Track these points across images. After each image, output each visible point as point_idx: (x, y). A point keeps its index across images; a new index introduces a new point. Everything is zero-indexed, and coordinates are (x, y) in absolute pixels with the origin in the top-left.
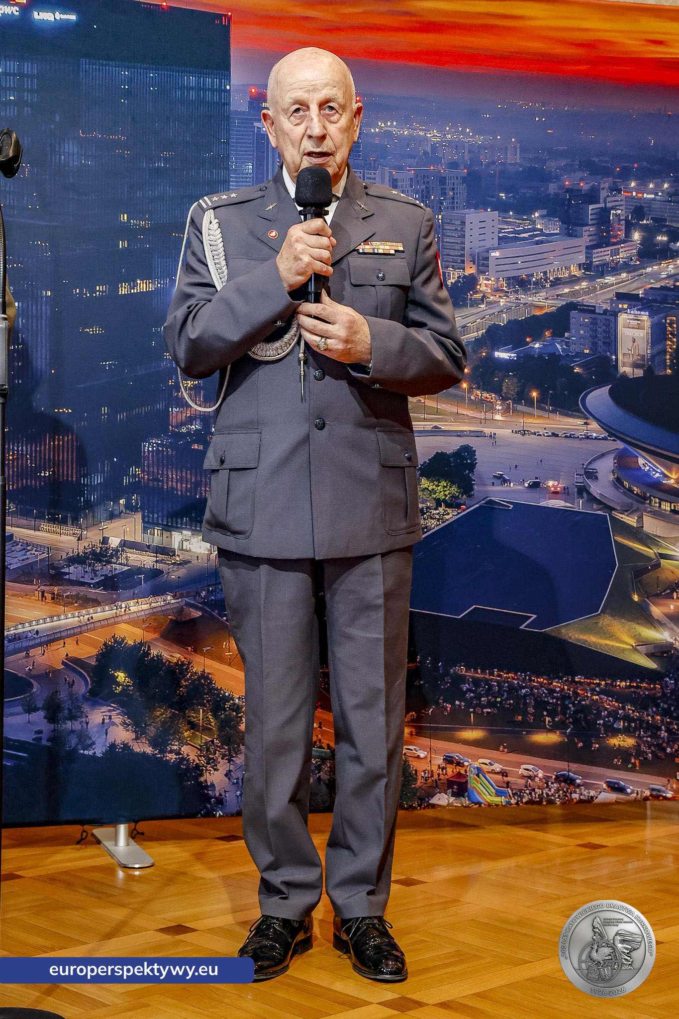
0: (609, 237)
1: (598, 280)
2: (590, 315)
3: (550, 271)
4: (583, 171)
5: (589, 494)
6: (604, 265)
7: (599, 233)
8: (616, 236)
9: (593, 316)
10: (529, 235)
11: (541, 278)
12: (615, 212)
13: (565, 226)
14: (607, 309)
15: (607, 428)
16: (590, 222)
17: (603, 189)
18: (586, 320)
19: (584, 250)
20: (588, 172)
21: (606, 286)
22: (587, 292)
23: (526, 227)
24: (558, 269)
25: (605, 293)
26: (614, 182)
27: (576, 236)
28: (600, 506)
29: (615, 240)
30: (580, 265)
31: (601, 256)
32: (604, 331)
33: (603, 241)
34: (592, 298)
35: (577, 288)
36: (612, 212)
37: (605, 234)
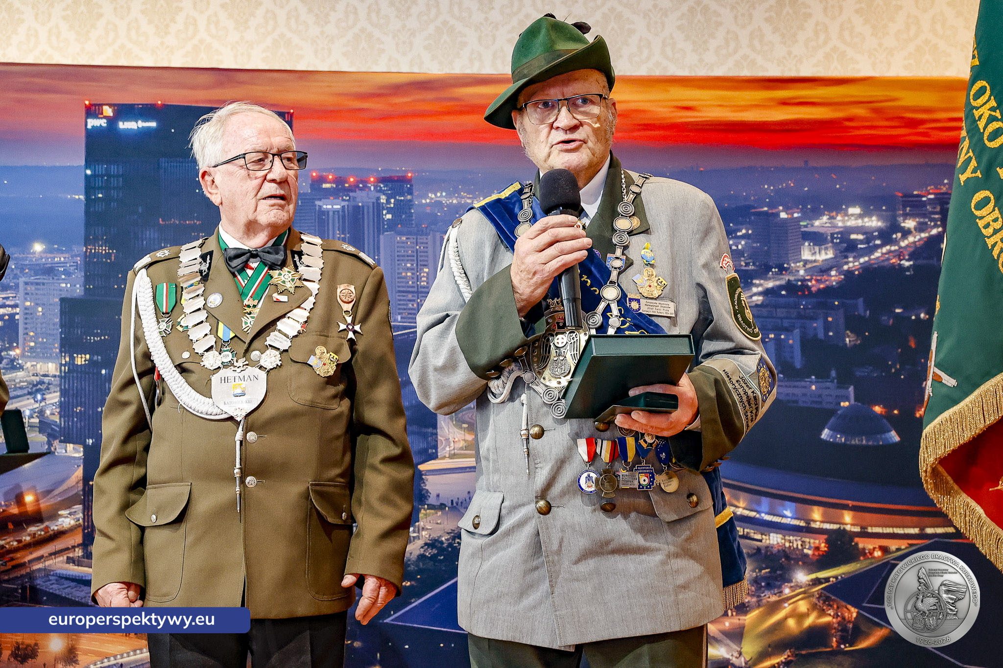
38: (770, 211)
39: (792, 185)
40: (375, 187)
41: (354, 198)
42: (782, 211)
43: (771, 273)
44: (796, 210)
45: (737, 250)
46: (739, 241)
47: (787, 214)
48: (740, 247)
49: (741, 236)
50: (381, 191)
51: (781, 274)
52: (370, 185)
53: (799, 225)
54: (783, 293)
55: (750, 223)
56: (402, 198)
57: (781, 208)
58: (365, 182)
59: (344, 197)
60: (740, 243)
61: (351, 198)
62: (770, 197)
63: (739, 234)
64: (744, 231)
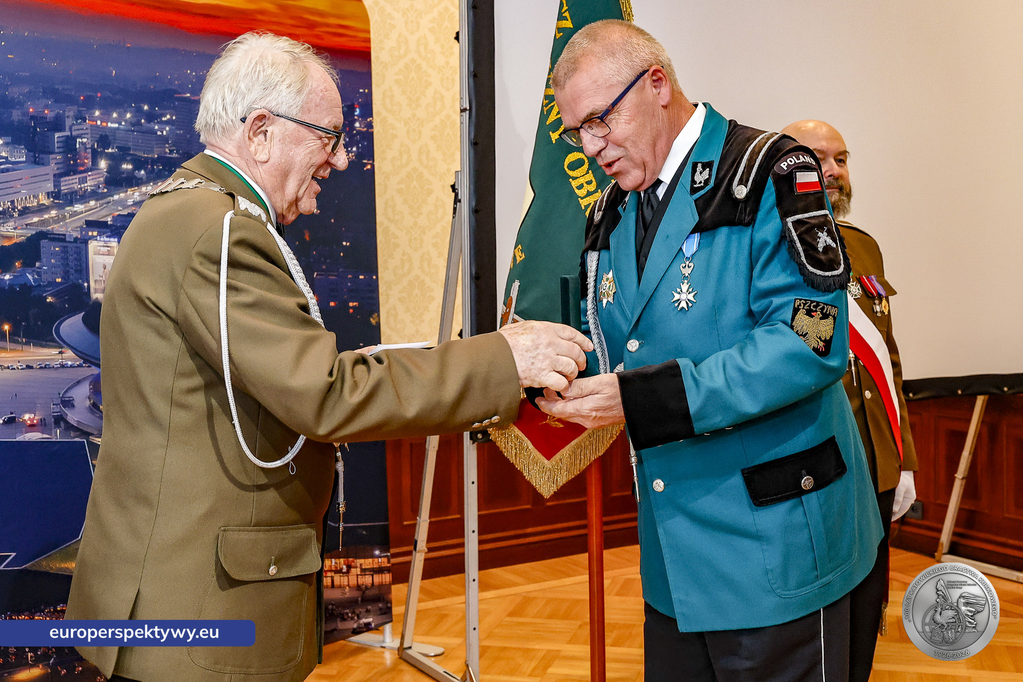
0: (77, 165)
1: (68, 208)
2: (62, 244)
3: (18, 200)
4: (48, 99)
5: (67, 422)
6: (73, 192)
7: (66, 160)
8: (83, 164)
9: (65, 244)
11: (9, 207)
12: (80, 140)
13: (32, 154)
14: (77, 237)
15: (81, 355)
16: (57, 150)
17: (68, 117)
18: (57, 249)
19: (51, 177)
20: (52, 100)
21: (76, 213)
22: (57, 220)
24: (26, 198)
25: (74, 221)
26: (78, 110)
27: (43, 164)
28: (78, 433)
29: (82, 168)
30: (48, 195)
31: (69, 184)
32: (76, 259)
33: (70, 169)
34: (61, 226)
35: (46, 216)
36: (78, 140)
37: (72, 162)
38: (192, 98)
45: (162, 136)
46: (163, 126)
48: (165, 133)
55: (175, 108)
60: (165, 129)
62: (192, 83)
63: (164, 119)
64: (168, 117)
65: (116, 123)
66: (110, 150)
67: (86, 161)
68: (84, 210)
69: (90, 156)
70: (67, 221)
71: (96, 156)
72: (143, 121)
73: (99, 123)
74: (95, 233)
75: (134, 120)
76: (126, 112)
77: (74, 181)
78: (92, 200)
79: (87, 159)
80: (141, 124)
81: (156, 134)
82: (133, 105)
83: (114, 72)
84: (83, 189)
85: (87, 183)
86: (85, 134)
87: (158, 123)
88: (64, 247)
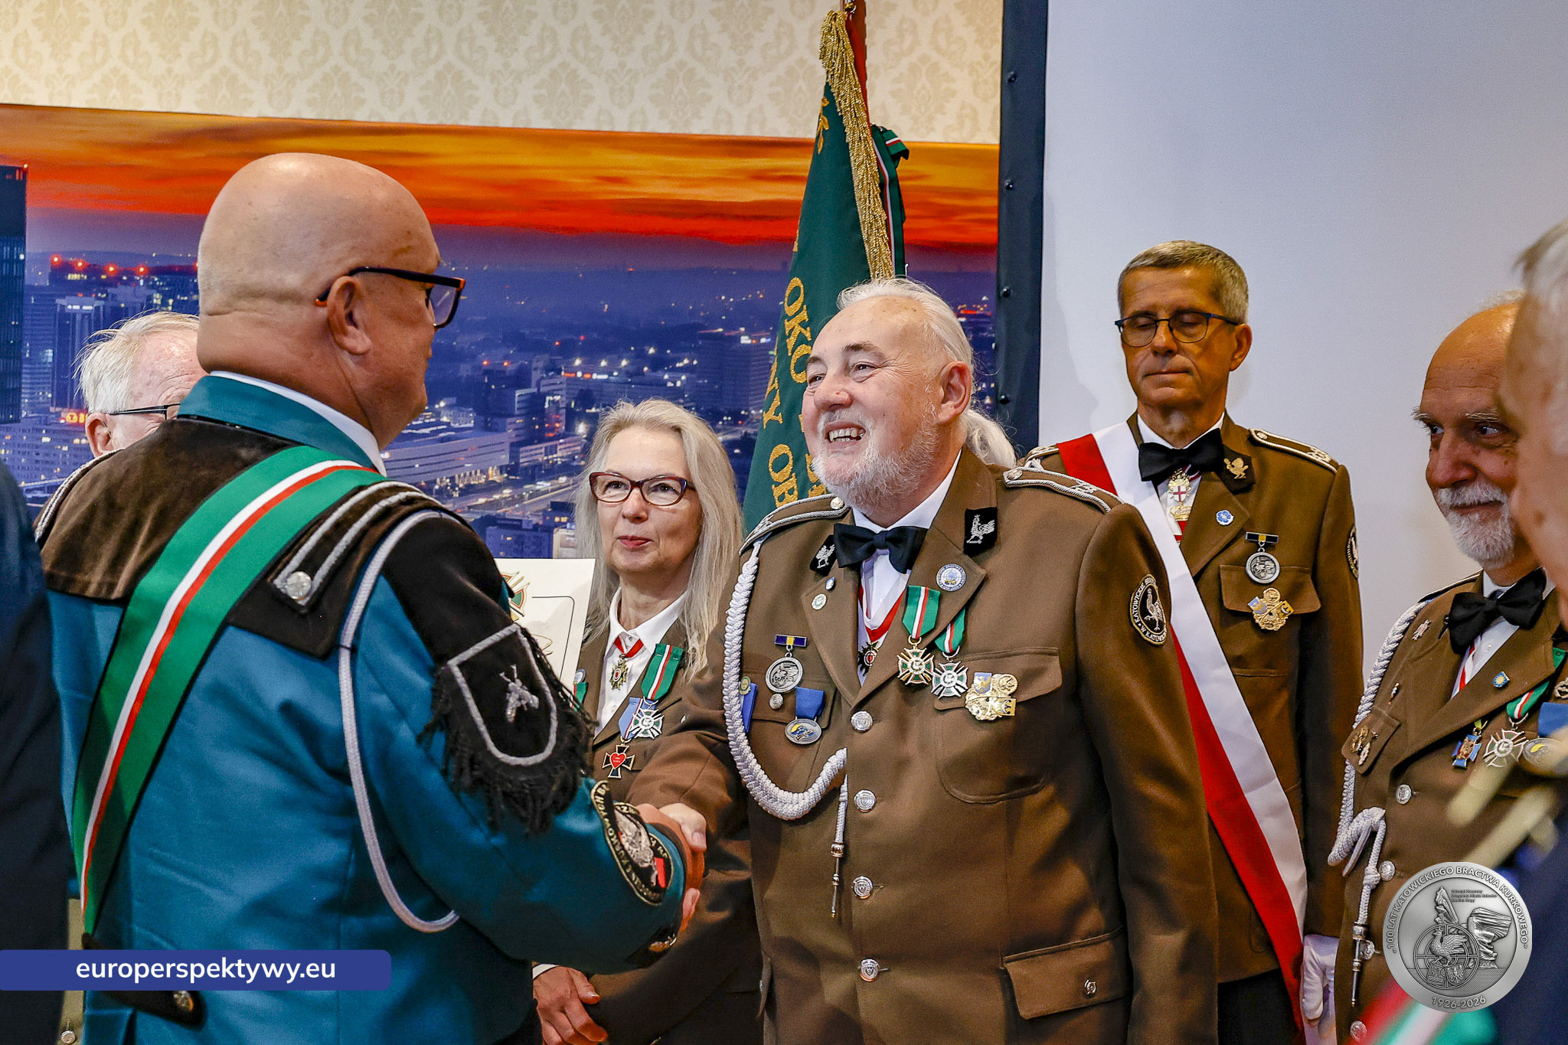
0: (542, 430)
1: (527, 487)
2: (514, 532)
3: (459, 476)
4: (509, 347)
6: (535, 466)
7: (529, 425)
8: (553, 429)
9: (519, 532)
10: (431, 431)
11: (447, 486)
12: (551, 398)
13: (482, 418)
14: (537, 524)
16: (517, 412)
17: (536, 369)
18: (509, 539)
19: (507, 447)
20: (515, 349)
21: (538, 493)
22: (511, 502)
23: (427, 421)
24: (471, 473)
25: (535, 502)
26: (552, 362)
27: (496, 431)
29: (551, 435)
30: (502, 469)
31: (532, 455)
33: (533, 436)
34: (516, 510)
35: (497, 497)
36: (548, 398)
37: (537, 427)
38: (726, 334)
39: (761, 296)
40: (146, 281)
41: (114, 296)
42: (745, 334)
43: (721, 423)
44: (763, 333)
45: (674, 388)
46: (677, 375)
47: (751, 338)
48: (679, 384)
49: (679, 367)
50: (154, 287)
51: (736, 424)
52: (138, 278)
53: (767, 354)
54: (737, 451)
55: (696, 350)
56: (186, 298)
57: (743, 329)
58: (131, 274)
59: (99, 295)
60: (679, 378)
61: (110, 296)
62: (727, 313)
63: (678, 365)
64: (686, 361)
65: (604, 373)
66: (593, 410)
67: (557, 425)
68: (550, 488)
69: (563, 418)
70: (525, 503)
71: (572, 417)
72: (646, 369)
73: (579, 374)
74: (564, 519)
75: (631, 369)
76: (621, 358)
77: (539, 451)
78: (563, 476)
79: (559, 422)
80: (640, 373)
81: (666, 384)
82: (632, 348)
83: (606, 306)
84: (551, 462)
85: (556, 453)
86: (558, 390)
87: (669, 370)
88: (520, 536)
